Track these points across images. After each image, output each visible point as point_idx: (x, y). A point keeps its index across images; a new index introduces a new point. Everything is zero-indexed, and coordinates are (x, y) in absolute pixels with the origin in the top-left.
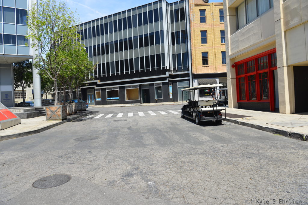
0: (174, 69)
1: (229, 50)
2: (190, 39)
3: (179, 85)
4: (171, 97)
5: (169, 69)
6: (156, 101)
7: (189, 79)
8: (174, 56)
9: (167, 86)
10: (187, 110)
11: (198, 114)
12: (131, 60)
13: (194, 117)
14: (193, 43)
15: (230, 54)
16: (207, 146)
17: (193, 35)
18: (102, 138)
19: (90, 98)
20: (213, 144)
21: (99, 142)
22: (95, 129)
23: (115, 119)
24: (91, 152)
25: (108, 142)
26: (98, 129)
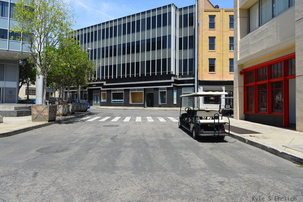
0: (180, 74)
1: (237, 55)
2: (198, 45)
3: (184, 91)
4: (175, 103)
5: (174, 74)
6: (160, 105)
7: (195, 85)
8: (180, 61)
9: (172, 91)
10: (185, 120)
11: (196, 126)
12: (138, 63)
13: (191, 129)
14: (201, 49)
15: (238, 59)
16: (200, 180)
17: (201, 41)
18: (72, 150)
19: (95, 99)
20: (208, 177)
21: (62, 157)
22: (76, 135)
23: (107, 124)
24: (37, 175)
25: (72, 159)
26: (79, 136)
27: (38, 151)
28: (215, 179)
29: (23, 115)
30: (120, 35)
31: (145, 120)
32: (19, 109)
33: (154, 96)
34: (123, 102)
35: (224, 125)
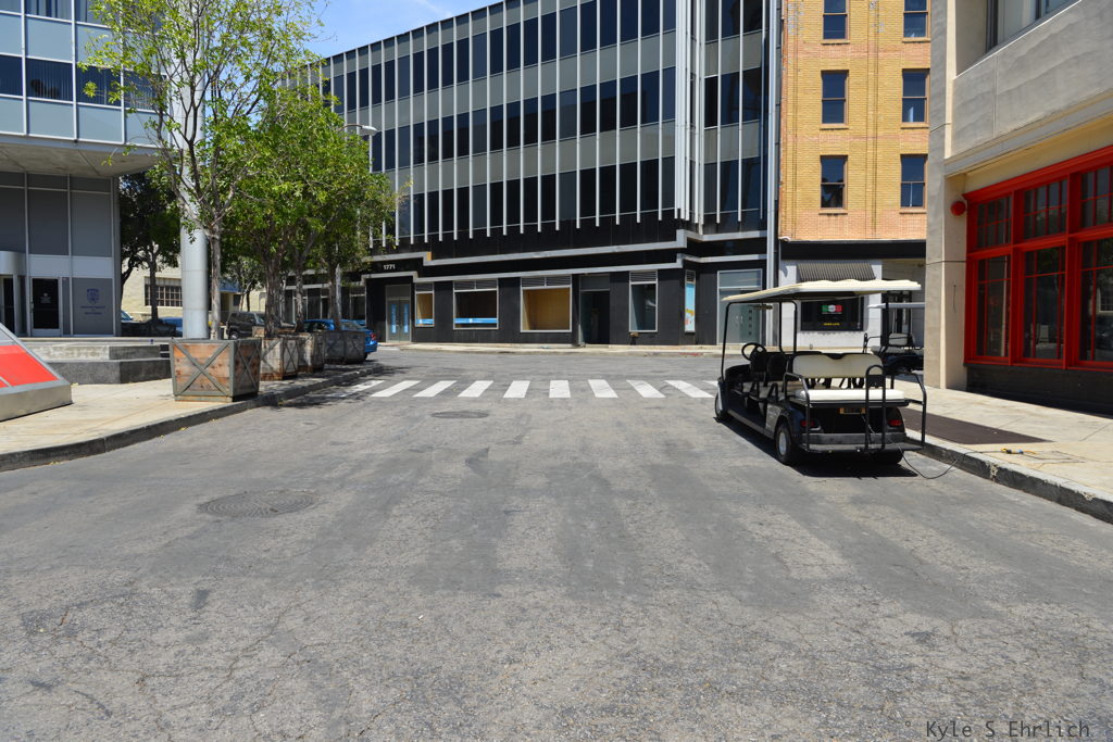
0: (709, 219)
1: (943, 136)
2: (779, 105)
3: (722, 281)
4: (690, 326)
5: (688, 219)
6: (634, 337)
7: (765, 261)
8: (709, 168)
9: (677, 282)
10: (741, 391)
11: (791, 413)
12: (549, 181)
13: (770, 426)
14: (790, 120)
15: (948, 154)
16: (833, 626)
17: (790, 88)
18: (326, 506)
19: (394, 317)
20: (864, 612)
21: (293, 533)
22: (336, 449)
23: (447, 407)
24: (209, 599)
25: (331, 538)
26: (347, 452)
27: (203, 508)
28: (896, 623)
29: (143, 375)
30: (479, 73)
31: (583, 390)
32: (126, 356)
33: (612, 304)
34: (494, 325)
35: (901, 409)
